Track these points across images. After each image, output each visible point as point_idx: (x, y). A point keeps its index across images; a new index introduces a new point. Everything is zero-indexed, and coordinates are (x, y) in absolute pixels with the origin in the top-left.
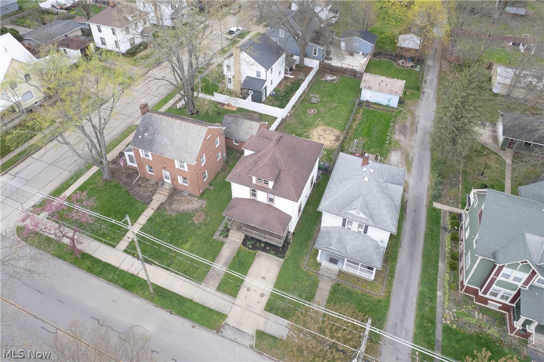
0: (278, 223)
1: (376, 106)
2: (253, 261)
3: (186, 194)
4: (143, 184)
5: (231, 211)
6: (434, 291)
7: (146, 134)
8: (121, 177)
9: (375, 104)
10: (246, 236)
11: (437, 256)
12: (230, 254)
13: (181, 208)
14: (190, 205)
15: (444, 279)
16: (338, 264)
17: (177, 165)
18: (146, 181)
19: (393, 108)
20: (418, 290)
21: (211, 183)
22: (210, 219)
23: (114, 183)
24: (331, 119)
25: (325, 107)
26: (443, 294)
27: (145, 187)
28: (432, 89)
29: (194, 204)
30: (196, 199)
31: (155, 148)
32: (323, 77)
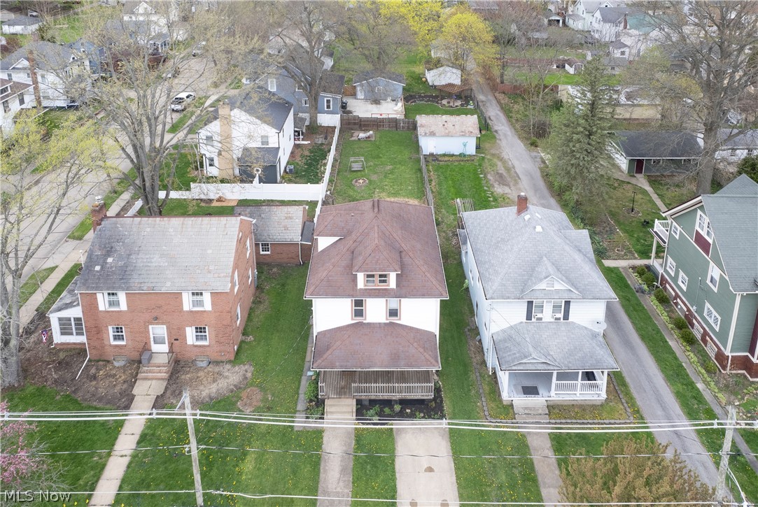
0: (422, 350)
1: (447, 159)
2: (394, 444)
3: (204, 364)
4: (101, 372)
5: (325, 356)
6: (690, 385)
7: (110, 260)
8: (45, 373)
9: (444, 155)
10: (359, 402)
11: (658, 332)
12: (344, 448)
13: (204, 394)
14: (219, 381)
15: (691, 363)
16: (540, 392)
17: (187, 303)
18: (105, 366)
19: (470, 156)
20: (672, 392)
21: (244, 329)
22: (273, 395)
23: (31, 389)
24: (395, 187)
25: (376, 173)
26: (706, 385)
27: (107, 376)
28: (503, 125)
29: (226, 377)
30: (228, 366)
31: (135, 280)
32: (352, 136)
